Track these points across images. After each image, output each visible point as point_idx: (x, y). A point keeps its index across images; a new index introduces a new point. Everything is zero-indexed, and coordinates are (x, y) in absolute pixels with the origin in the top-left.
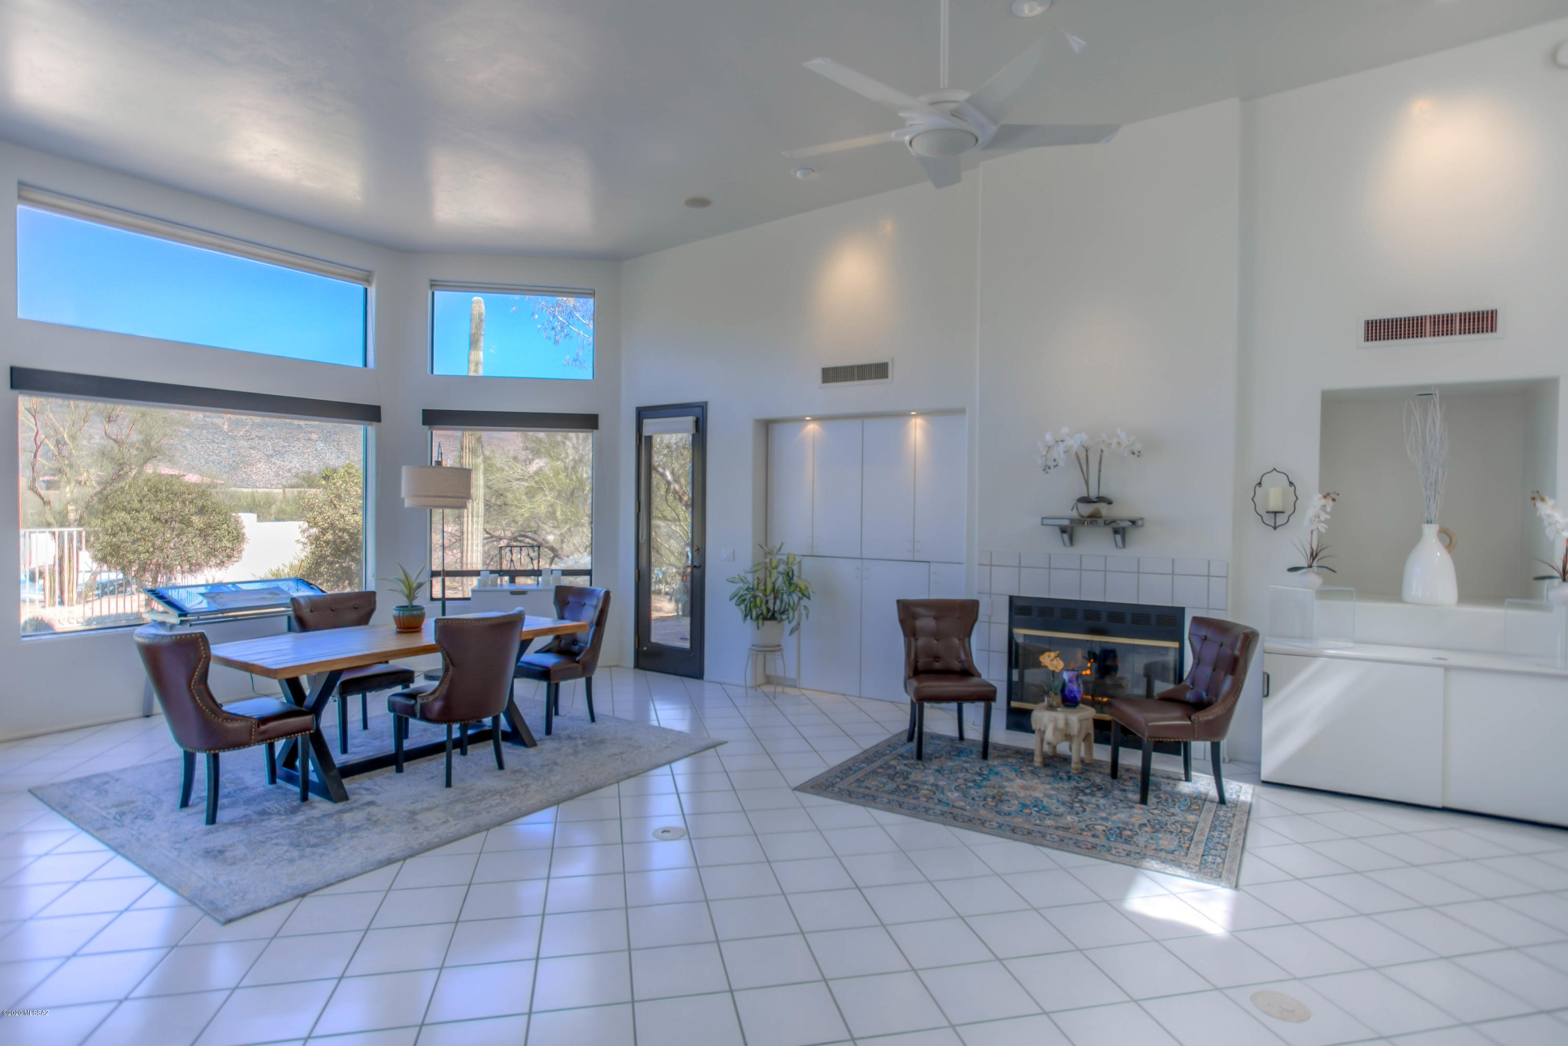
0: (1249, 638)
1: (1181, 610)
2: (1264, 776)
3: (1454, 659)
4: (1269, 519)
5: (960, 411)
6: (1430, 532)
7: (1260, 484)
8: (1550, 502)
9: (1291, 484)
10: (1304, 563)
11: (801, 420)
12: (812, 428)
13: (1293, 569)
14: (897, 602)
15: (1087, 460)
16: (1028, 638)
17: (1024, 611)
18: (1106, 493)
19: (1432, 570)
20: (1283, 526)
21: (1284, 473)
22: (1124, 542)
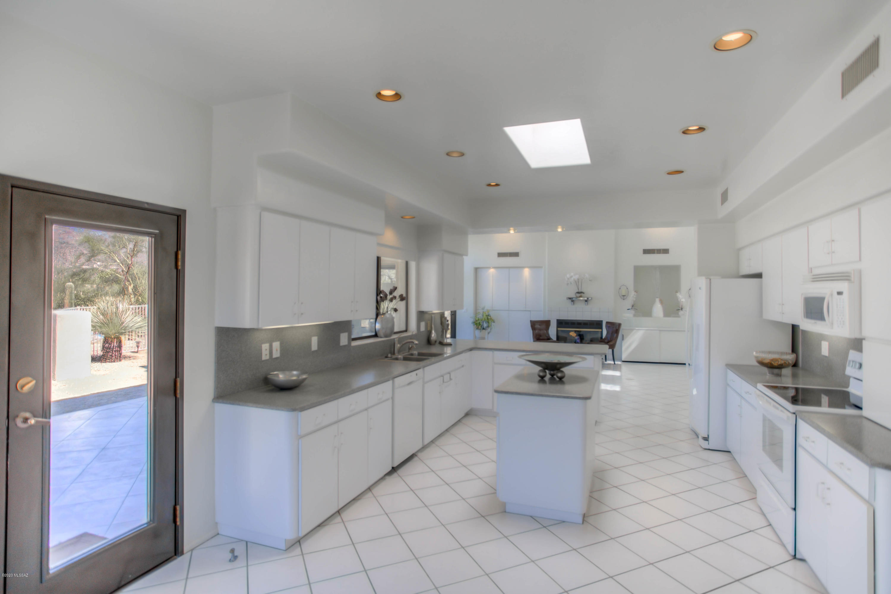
0: (620, 325)
1: (602, 321)
2: (623, 360)
3: (661, 329)
4: (622, 297)
5: (541, 267)
6: (657, 300)
7: (620, 289)
8: (679, 293)
9: (627, 289)
10: (630, 308)
11: (489, 268)
12: (492, 271)
13: (628, 309)
14: (531, 321)
15: (578, 282)
16: (562, 331)
17: (561, 323)
18: (583, 291)
19: (658, 309)
20: (625, 299)
21: (626, 286)
22: (587, 304)
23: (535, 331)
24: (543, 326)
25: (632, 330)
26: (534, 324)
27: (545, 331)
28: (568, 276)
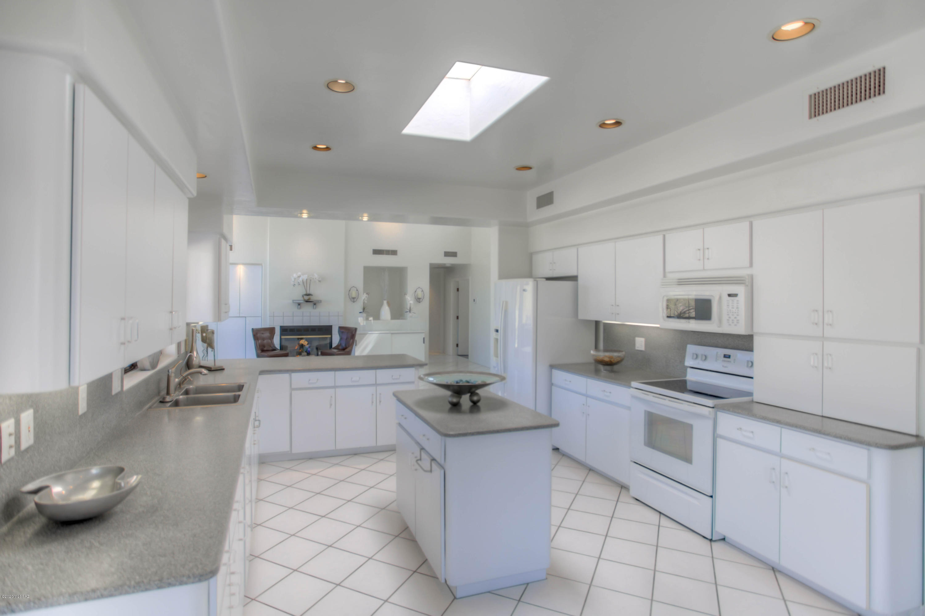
1: (331, 327)
3: (392, 332)
4: (353, 300)
5: (260, 265)
6: (385, 302)
7: (350, 291)
9: (357, 290)
10: (362, 311)
13: (360, 313)
14: (253, 329)
15: (306, 283)
16: (286, 339)
17: (285, 330)
18: (311, 292)
19: (386, 312)
20: (356, 301)
21: (356, 288)
22: (316, 307)
23: (258, 341)
24: (267, 334)
25: (365, 334)
26: (257, 334)
27: (270, 341)
28: (295, 275)
